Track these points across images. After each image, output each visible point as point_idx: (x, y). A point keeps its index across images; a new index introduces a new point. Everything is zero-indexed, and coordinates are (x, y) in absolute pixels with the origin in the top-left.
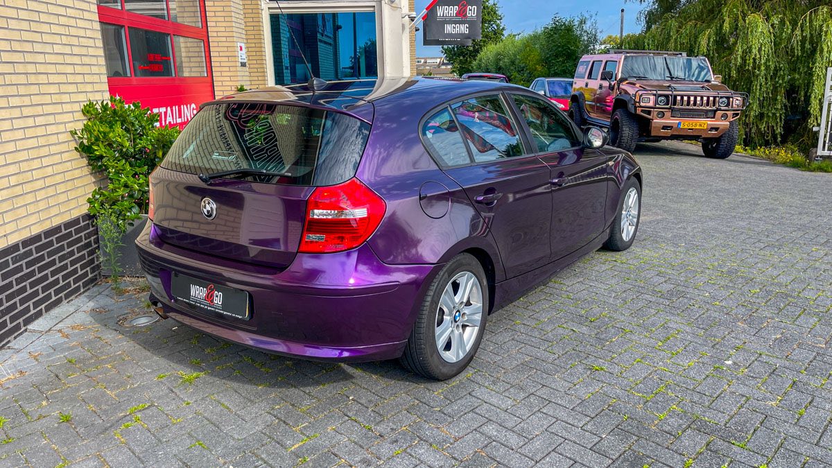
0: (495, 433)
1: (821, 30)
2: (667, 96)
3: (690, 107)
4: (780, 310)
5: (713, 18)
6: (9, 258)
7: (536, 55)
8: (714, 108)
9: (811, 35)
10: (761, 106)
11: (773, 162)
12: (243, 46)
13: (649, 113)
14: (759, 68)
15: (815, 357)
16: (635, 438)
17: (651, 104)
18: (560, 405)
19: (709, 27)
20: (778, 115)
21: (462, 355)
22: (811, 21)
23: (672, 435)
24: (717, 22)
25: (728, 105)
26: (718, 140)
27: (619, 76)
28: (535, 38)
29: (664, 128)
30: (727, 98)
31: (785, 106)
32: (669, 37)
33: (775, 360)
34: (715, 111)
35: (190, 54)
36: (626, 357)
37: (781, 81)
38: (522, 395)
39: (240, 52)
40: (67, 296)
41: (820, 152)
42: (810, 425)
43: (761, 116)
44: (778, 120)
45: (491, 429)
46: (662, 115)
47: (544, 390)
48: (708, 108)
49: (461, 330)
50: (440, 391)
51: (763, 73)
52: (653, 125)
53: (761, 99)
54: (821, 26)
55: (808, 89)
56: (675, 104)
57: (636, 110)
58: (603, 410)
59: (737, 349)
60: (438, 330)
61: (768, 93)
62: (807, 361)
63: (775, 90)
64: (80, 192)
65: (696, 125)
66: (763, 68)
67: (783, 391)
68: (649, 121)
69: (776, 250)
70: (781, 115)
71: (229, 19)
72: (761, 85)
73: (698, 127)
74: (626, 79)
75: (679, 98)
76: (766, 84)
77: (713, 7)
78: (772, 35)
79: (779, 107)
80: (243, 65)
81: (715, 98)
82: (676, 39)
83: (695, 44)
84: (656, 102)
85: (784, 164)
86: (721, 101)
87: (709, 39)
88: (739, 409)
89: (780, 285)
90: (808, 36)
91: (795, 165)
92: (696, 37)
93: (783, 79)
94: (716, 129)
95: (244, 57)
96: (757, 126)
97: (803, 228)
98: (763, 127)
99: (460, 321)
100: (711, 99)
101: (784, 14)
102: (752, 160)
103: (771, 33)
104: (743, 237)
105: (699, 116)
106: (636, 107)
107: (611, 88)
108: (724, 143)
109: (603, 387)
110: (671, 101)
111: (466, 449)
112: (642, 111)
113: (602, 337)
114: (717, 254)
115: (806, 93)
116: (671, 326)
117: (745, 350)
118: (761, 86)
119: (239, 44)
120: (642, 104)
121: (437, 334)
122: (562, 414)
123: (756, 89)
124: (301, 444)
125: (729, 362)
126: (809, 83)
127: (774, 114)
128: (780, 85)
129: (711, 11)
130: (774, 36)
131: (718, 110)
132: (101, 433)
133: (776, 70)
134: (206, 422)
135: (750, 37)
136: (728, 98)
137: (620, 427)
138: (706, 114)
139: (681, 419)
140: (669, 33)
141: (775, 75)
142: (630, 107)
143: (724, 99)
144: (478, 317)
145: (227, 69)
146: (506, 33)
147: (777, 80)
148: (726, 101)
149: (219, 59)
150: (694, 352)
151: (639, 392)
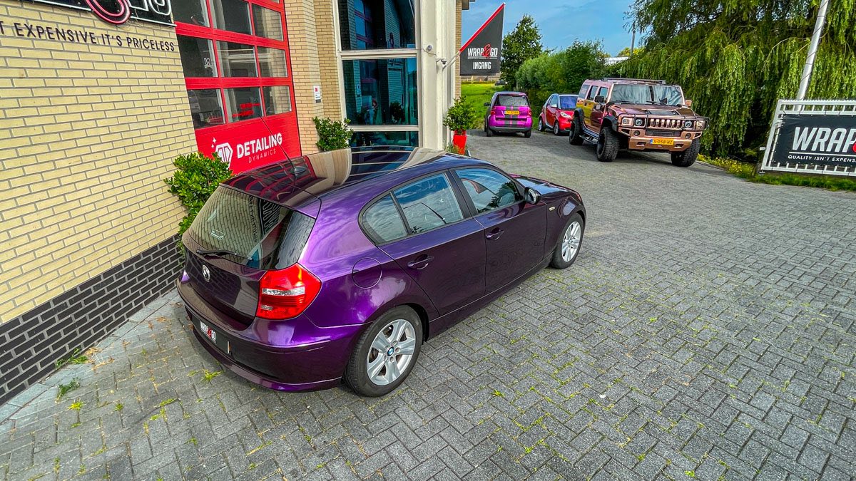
0: (397, 454)
1: (789, 58)
2: (643, 119)
3: (662, 128)
4: (666, 341)
5: (697, 48)
6: (113, 275)
7: (558, 72)
8: (680, 129)
9: (779, 62)
10: (728, 119)
11: (726, 171)
12: (318, 87)
13: (628, 131)
14: (730, 89)
15: (676, 395)
16: (499, 471)
17: (630, 124)
18: (456, 429)
19: (692, 55)
20: (741, 126)
21: (395, 378)
22: (780, 50)
23: (529, 470)
24: (700, 51)
25: (692, 126)
26: (683, 153)
27: (608, 101)
28: (561, 56)
29: (639, 143)
30: (691, 121)
31: (749, 120)
32: (660, 61)
33: (641, 396)
34: (681, 131)
35: (282, 95)
36: (524, 384)
37: (747, 100)
38: (433, 416)
39: (315, 93)
40: (162, 292)
41: (764, 167)
42: (644, 473)
43: (728, 126)
44: (741, 130)
45: (396, 450)
46: (638, 133)
47: (450, 413)
48: (675, 129)
49: (394, 360)
50: (374, 406)
51: (732, 93)
52: (631, 141)
53: (730, 113)
54: (789, 55)
55: (771, 106)
56: (649, 125)
57: (618, 130)
58: (487, 438)
59: (615, 382)
60: (370, 366)
61: (735, 109)
62: (668, 400)
63: (741, 107)
64: (174, 219)
65: (664, 142)
66: (733, 89)
67: (635, 432)
68: (627, 138)
69: (688, 273)
70: (744, 126)
71: (307, 70)
72: (730, 102)
73: (666, 144)
74: (614, 104)
75: (652, 120)
76: (735, 101)
77: (697, 39)
78: (744, 62)
79: (743, 120)
80: (318, 101)
81: (681, 121)
82: (665, 64)
83: (681, 68)
84: (634, 124)
85: (734, 174)
86: (687, 123)
87: (692, 65)
88: (593, 447)
89: (675, 314)
90: (777, 63)
91: (743, 176)
92: (682, 63)
93: (749, 98)
94: (681, 145)
95: (319, 95)
96: (724, 135)
97: (719, 250)
98: (728, 135)
99: (393, 354)
100: (679, 121)
101: (758, 45)
102: (709, 168)
103: (743, 61)
104: (666, 258)
105: (668, 135)
106: (618, 127)
107: (602, 109)
108: (687, 156)
109: (495, 413)
110: (646, 122)
111: (369, 469)
112: (622, 130)
113: (514, 360)
114: (638, 275)
115: (768, 110)
116: (572, 353)
117: (621, 385)
118: (729, 104)
119: (314, 87)
120: (623, 125)
121: (369, 369)
122: (454, 439)
123: (726, 105)
124: (257, 449)
125: (603, 397)
126: (772, 101)
127: (739, 125)
128: (746, 102)
129: (694, 43)
130: (746, 62)
131: (683, 130)
132: (136, 423)
133: (744, 90)
134: (205, 419)
135: (727, 63)
136: (693, 121)
137: (492, 458)
138: (674, 133)
139: (542, 454)
140: (659, 59)
141: (743, 95)
142: (614, 126)
143: (690, 122)
144: (412, 348)
145: (306, 105)
146: (543, 49)
147: (744, 98)
148: (691, 124)
149: (301, 98)
150: (580, 382)
151: (520, 422)
